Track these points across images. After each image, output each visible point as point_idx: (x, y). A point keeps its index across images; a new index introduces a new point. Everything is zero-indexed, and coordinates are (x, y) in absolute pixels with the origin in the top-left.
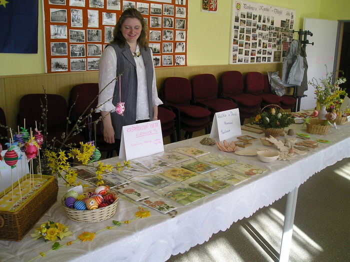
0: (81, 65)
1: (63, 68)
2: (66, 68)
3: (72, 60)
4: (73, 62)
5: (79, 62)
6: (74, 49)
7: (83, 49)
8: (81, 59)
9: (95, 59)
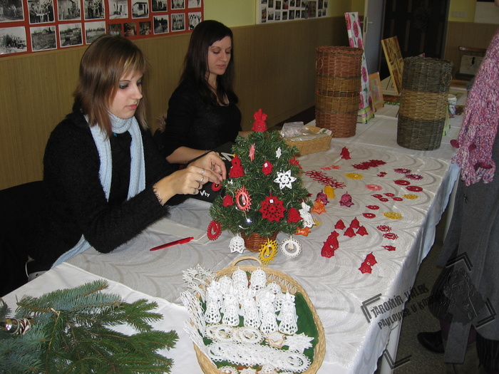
0: (47, 39)
1: (19, 46)
2: (24, 46)
3: (32, 30)
4: (35, 34)
5: (44, 33)
6: (35, 7)
7: (50, 8)
8: (47, 28)
9: (72, 26)
